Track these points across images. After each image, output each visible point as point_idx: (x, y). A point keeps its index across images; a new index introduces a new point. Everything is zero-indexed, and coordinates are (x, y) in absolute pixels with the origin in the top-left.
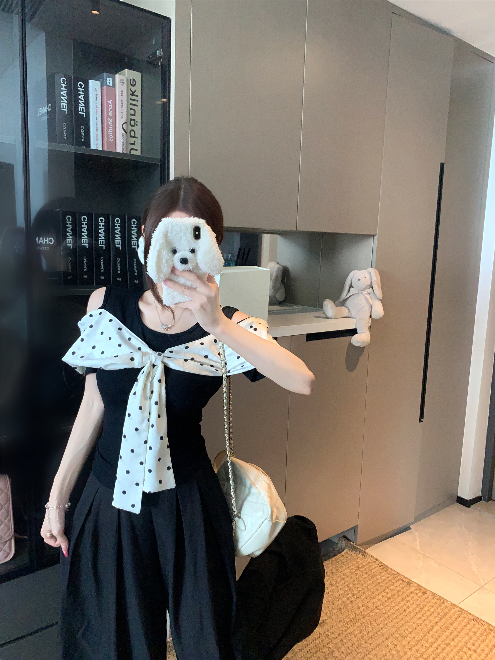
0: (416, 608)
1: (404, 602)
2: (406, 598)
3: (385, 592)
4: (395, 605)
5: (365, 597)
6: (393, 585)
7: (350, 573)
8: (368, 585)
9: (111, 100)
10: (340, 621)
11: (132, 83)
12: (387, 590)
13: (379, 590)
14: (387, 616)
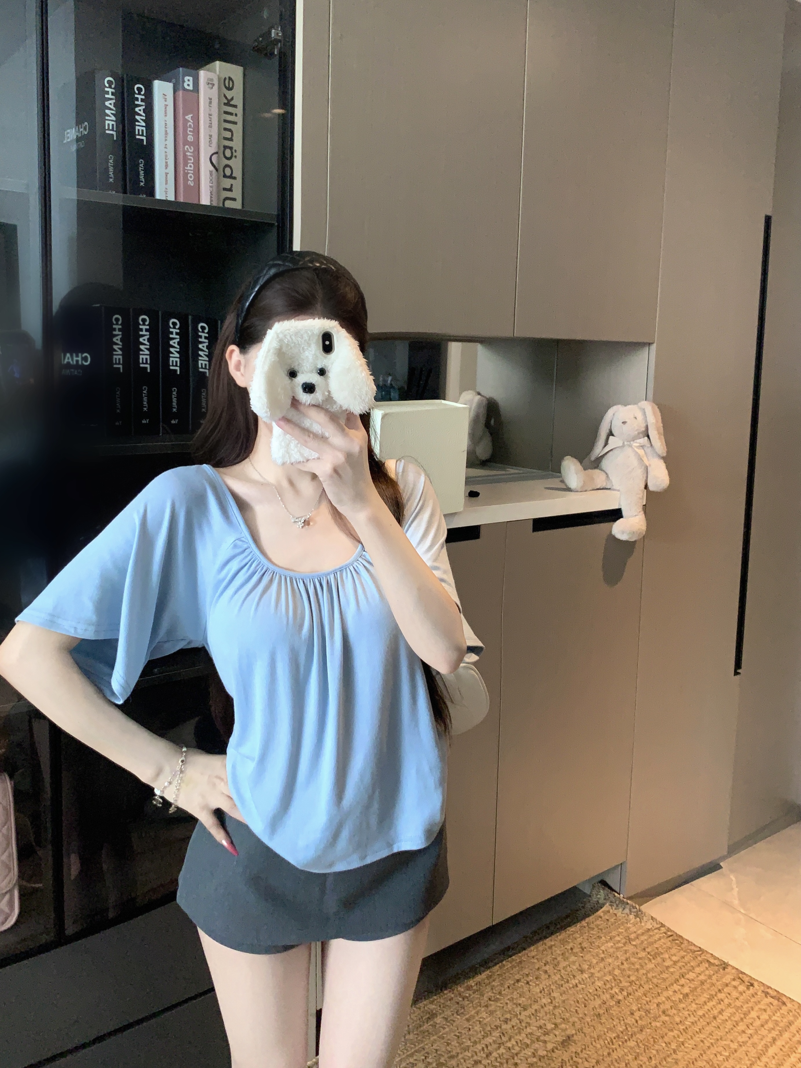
0: (735, 1013)
1: (714, 1003)
2: (716, 995)
3: (679, 984)
4: (697, 1008)
5: (642, 992)
6: (693, 971)
7: (615, 950)
8: (647, 971)
9: (192, 115)
10: (599, 1037)
11: (228, 84)
12: (682, 981)
13: (667, 980)
14: (684, 1027)
